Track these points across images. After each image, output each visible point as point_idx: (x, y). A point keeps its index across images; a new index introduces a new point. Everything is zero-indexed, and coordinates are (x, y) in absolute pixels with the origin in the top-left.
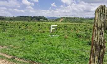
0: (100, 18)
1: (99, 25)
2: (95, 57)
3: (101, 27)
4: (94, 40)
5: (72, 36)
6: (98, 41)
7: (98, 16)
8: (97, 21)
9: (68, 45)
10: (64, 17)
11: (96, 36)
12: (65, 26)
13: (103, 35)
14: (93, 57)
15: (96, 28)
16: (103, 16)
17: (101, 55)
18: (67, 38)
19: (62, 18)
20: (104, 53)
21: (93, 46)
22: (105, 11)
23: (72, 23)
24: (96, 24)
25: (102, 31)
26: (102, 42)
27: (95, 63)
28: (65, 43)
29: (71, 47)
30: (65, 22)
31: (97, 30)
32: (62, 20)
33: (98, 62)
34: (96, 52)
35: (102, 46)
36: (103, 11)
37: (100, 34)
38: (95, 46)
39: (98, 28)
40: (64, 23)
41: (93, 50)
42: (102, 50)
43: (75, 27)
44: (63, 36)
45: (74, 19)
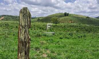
0: (24, 18)
1: (23, 24)
2: (22, 53)
3: (25, 26)
4: (20, 38)
5: (14, 35)
6: (24, 38)
7: (22, 16)
8: (21, 21)
9: (8, 44)
10: (5, 16)
11: (22, 35)
12: (6, 25)
13: (27, 33)
14: (20, 53)
15: (21, 27)
16: (26, 17)
17: (27, 50)
18: (7, 37)
19: (3, 16)
20: (29, 48)
21: (20, 44)
22: (27, 13)
23: (14, 22)
24: (20, 24)
25: (26, 29)
26: (27, 39)
27: (23, 58)
28: (5, 43)
29: (11, 46)
30: (7, 20)
31: (22, 29)
32: (2, 18)
33: (25, 56)
34: (22, 48)
35: (27, 42)
36: (26, 12)
37: (25, 32)
38: (21, 43)
39: (23, 27)
40: (5, 22)
41: (20, 46)
42: (27, 46)
43: (17, 25)
44: (3, 35)
45: (17, 17)
